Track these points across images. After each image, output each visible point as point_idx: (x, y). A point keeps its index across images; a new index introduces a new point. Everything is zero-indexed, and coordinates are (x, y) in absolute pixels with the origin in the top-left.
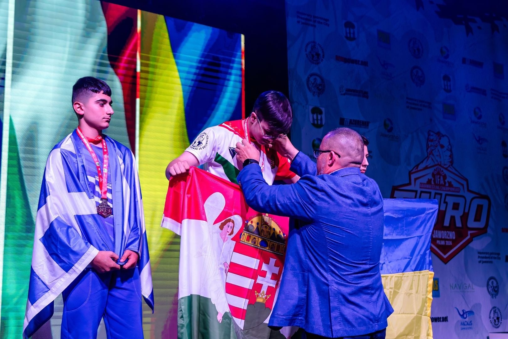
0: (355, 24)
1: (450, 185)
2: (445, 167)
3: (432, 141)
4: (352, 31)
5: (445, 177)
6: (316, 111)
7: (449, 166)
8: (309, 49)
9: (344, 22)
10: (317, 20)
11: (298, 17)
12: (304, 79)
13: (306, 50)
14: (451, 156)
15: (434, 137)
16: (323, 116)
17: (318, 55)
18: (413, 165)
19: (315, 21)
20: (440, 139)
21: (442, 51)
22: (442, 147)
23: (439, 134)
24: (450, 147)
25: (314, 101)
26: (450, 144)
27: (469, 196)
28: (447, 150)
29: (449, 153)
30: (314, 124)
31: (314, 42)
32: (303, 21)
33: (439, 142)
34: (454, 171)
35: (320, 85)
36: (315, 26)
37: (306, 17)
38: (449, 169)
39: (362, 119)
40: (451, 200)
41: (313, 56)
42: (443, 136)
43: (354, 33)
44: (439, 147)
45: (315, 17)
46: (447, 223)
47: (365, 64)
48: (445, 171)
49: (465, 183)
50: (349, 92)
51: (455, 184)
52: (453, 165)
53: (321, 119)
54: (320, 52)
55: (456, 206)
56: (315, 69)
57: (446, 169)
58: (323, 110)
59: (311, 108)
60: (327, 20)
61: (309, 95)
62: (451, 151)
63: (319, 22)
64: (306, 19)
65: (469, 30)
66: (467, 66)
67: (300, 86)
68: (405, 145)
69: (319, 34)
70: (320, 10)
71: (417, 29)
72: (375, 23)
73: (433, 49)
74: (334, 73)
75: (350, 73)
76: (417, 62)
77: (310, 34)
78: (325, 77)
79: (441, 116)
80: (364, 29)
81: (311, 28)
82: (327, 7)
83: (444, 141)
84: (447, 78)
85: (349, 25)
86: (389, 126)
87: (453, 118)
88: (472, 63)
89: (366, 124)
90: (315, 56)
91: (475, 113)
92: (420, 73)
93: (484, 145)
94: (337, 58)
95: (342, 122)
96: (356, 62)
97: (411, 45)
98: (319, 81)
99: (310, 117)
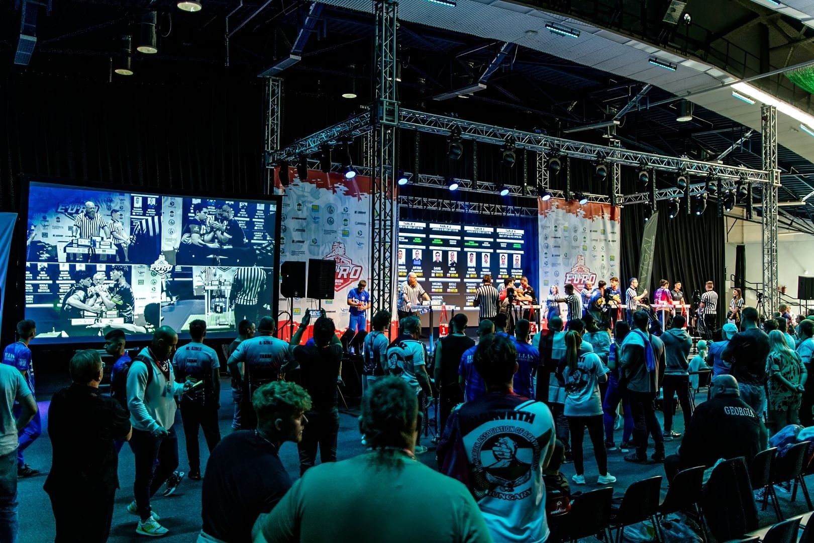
5: (582, 269)
6: (546, 253)
9: (554, 226)
13: (544, 236)
15: (579, 257)
19: (546, 228)
21: (584, 229)
23: (581, 256)
25: (545, 251)
27: (589, 274)
31: (546, 234)
39: (558, 254)
40: (584, 276)
43: (557, 229)
45: (546, 226)
46: (582, 283)
47: (560, 238)
49: (589, 270)
50: (555, 247)
51: (585, 270)
55: (585, 277)
56: (546, 242)
57: (583, 266)
59: (544, 253)
60: (550, 227)
61: (544, 249)
62: (585, 261)
65: (593, 220)
66: (592, 233)
67: (542, 248)
68: (571, 260)
69: (547, 231)
70: (548, 224)
71: (576, 224)
72: (563, 224)
73: (580, 230)
74: (551, 242)
75: (556, 241)
76: (575, 234)
77: (545, 232)
78: (548, 243)
79: (582, 250)
80: (560, 227)
81: (545, 230)
82: (550, 223)
83: (583, 258)
84: (585, 238)
85: (556, 227)
86: (566, 255)
87: (586, 250)
88: (594, 231)
89: (559, 256)
90: (546, 238)
91: (593, 248)
92: (576, 238)
93: (595, 258)
94: (552, 237)
95: (553, 256)
96: (557, 238)
97: (574, 229)
98: (547, 245)
99: (544, 255)
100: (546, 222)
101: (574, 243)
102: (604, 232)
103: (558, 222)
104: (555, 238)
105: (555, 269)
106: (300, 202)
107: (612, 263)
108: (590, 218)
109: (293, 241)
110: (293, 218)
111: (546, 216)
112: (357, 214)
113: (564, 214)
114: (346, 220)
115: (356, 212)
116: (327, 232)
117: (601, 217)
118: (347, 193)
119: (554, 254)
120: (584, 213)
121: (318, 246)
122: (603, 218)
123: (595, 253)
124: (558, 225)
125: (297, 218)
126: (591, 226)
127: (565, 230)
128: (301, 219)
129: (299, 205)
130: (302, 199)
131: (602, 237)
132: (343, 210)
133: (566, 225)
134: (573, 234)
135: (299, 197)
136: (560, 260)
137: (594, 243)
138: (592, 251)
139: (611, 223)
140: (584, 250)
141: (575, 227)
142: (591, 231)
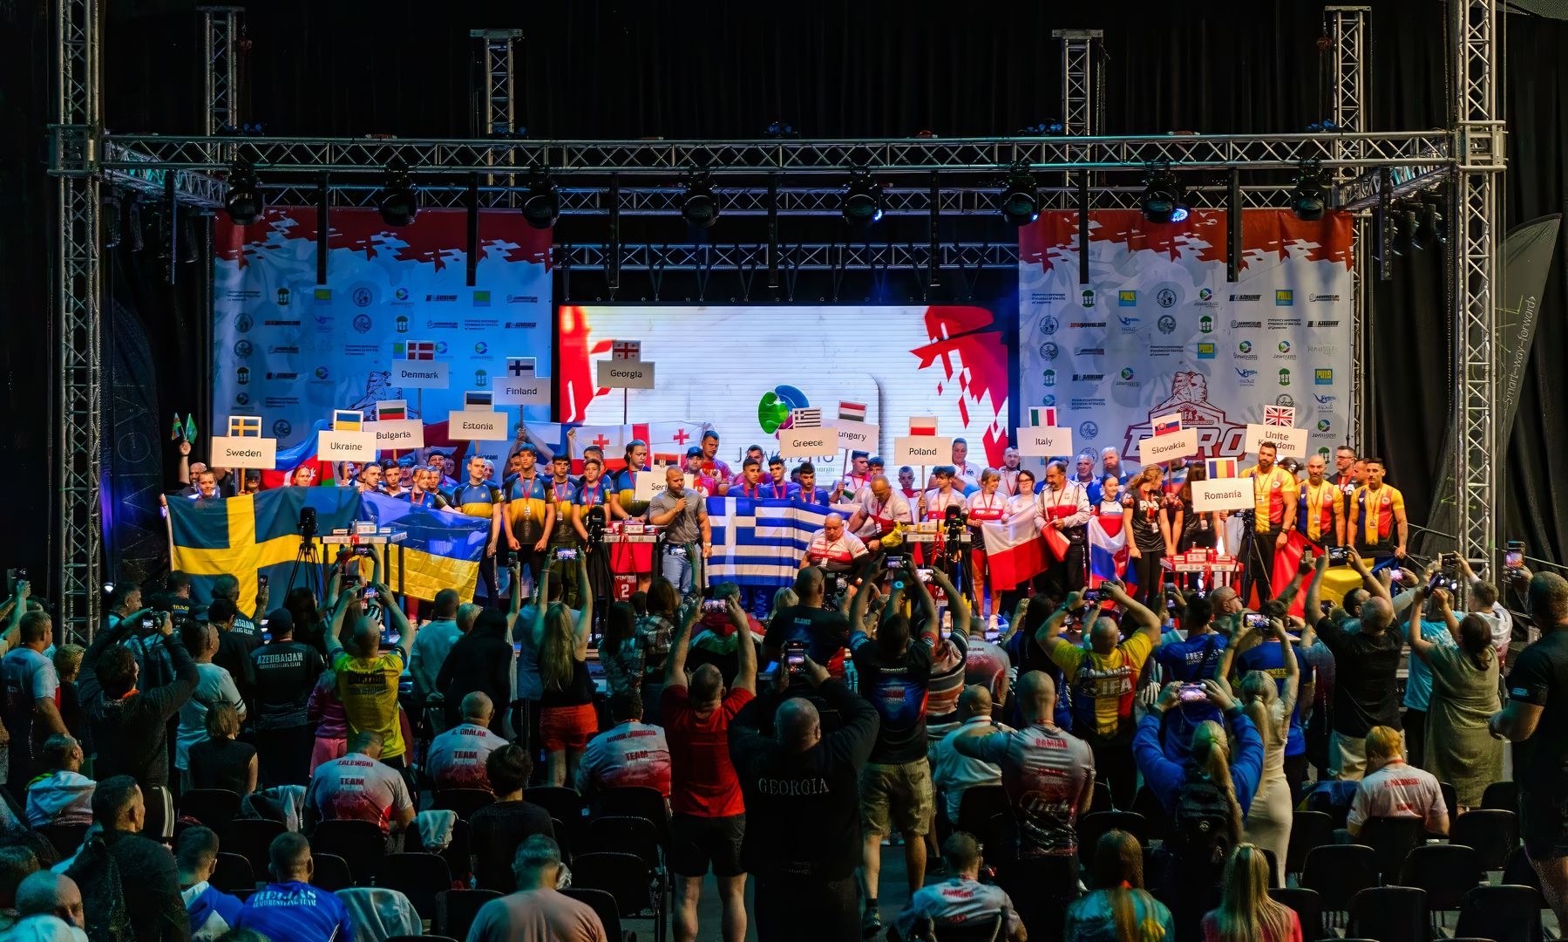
1: (1201, 419)
3: (1180, 381)
4: (1090, 298)
5: (1194, 412)
6: (1049, 373)
7: (1202, 401)
8: (1043, 323)
9: (1082, 293)
11: (1033, 299)
12: (1038, 350)
13: (1040, 324)
14: (1205, 393)
15: (1182, 377)
16: (1056, 376)
17: (1052, 326)
18: (1154, 404)
20: (1191, 378)
21: (1202, 295)
22: (1194, 385)
23: (1190, 374)
24: (1204, 384)
25: (1046, 365)
26: (1205, 381)
27: (1224, 427)
28: (1200, 387)
29: (1202, 390)
30: (1046, 385)
31: (1049, 317)
32: (1039, 301)
33: (1189, 381)
34: (1206, 405)
35: (1054, 351)
36: (1050, 303)
37: (1041, 297)
39: (1096, 373)
40: (1200, 433)
41: (1047, 328)
42: (1197, 374)
43: (1092, 300)
44: (1189, 386)
45: (1051, 295)
47: (1103, 325)
48: (1196, 408)
49: (1221, 416)
50: (1084, 351)
51: (1206, 417)
54: (1054, 324)
55: (1205, 438)
56: (1049, 339)
57: (1197, 405)
58: (1055, 371)
59: (1043, 371)
60: (1062, 295)
61: (1042, 360)
62: (1205, 387)
63: (1055, 299)
64: (1042, 299)
65: (1243, 265)
66: (1236, 303)
67: (1033, 355)
68: (1147, 389)
69: (1054, 309)
70: (1057, 288)
71: (1170, 279)
72: (1117, 285)
73: (1190, 294)
74: (1069, 339)
75: (1087, 334)
76: (1167, 311)
77: (1045, 310)
78: (1059, 343)
79: (1195, 357)
80: (1104, 294)
81: (1045, 305)
82: (1063, 284)
83: (1197, 379)
84: (1206, 319)
85: (1087, 294)
86: (1128, 375)
87: (1211, 356)
88: (1244, 298)
89: (1100, 377)
90: (1049, 328)
91: (1241, 347)
92: (1170, 321)
93: (1251, 377)
94: (1073, 325)
95: (1075, 378)
96: (1094, 325)
97: (1161, 296)
98: (1052, 348)
99: (1042, 379)
100: (1049, 282)
101: (1160, 339)
102: (1289, 297)
103: (1097, 280)
104: (1082, 325)
105: (1083, 415)
106: (285, 286)
107: (1322, 390)
108: (1229, 259)
109: (269, 376)
110: (267, 323)
111: (1048, 266)
112: (432, 302)
113: (1119, 255)
114: (402, 319)
115: (429, 298)
116: (353, 350)
117: (1276, 254)
118: (404, 255)
119: (1081, 373)
120: (1205, 245)
121: (331, 383)
122: (1285, 254)
123: (1249, 365)
124: (1099, 286)
125: (278, 323)
127: (1122, 302)
128: (288, 323)
129: (283, 291)
130: (288, 277)
131: (1284, 313)
132: (393, 296)
133: (1131, 284)
134: (1158, 311)
135: (281, 273)
136: (1104, 389)
137: (1245, 334)
138: (1236, 356)
139: (1320, 268)
140: (1201, 355)
141: (1166, 291)
142: (1232, 298)
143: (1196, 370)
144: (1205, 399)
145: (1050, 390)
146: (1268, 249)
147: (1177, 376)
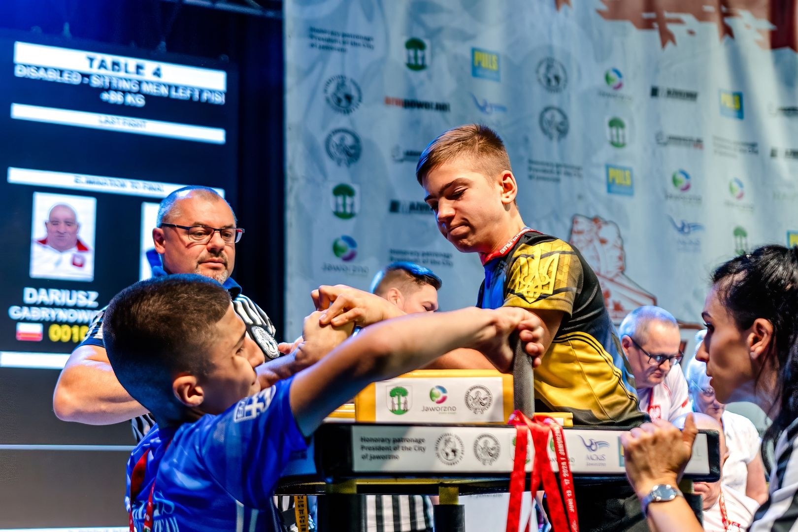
0: (427, 42)
1: (618, 307)
2: (610, 276)
3: (580, 232)
4: (419, 53)
5: (606, 295)
6: (342, 191)
7: (617, 275)
8: (332, 88)
9: (405, 39)
10: (350, 40)
11: (312, 37)
12: (320, 139)
13: (325, 91)
16: (357, 199)
17: (349, 98)
19: (344, 43)
20: (600, 228)
21: (607, 78)
22: (603, 241)
23: (596, 220)
24: (619, 242)
25: (339, 175)
26: (620, 236)
28: (615, 246)
29: (617, 253)
30: (337, 214)
31: (343, 77)
32: (322, 43)
33: (597, 234)
34: (626, 283)
35: (352, 147)
36: (343, 50)
37: (327, 36)
38: (617, 279)
41: (339, 100)
42: (606, 223)
43: (423, 58)
44: (597, 243)
45: (344, 35)
47: (442, 107)
49: (649, 303)
50: (412, 156)
52: (626, 273)
53: (352, 205)
54: (354, 93)
56: (342, 121)
57: (611, 280)
58: (356, 188)
59: (332, 186)
60: (368, 39)
61: (330, 164)
62: (622, 248)
63: (354, 44)
64: (329, 40)
65: (666, 37)
66: (663, 101)
67: (311, 151)
69: (353, 63)
70: (358, 25)
72: (464, 36)
73: (590, 75)
74: (381, 127)
75: (415, 124)
76: (554, 100)
77: (334, 65)
78: (363, 134)
79: (602, 189)
80: (443, 48)
81: (335, 56)
82: (370, 17)
83: (607, 232)
84: (616, 123)
85: (415, 44)
87: (629, 191)
88: (673, 94)
90: (343, 100)
91: (675, 181)
92: (558, 118)
93: (693, 236)
94: (388, 101)
95: (394, 207)
96: (426, 105)
97: (543, 70)
98: (349, 141)
99: (331, 202)
100: (343, 11)
101: (544, 148)
103: (431, 21)
104: (407, 104)
108: (647, 25)
117: (713, 28)
122: (728, 31)
123: (685, 213)
124: (435, 33)
126: (653, 65)
131: (733, 130)
133: (490, 40)
134: (537, 97)
137: (678, 157)
138: (668, 196)
139: (777, 62)
140: (611, 186)
141: (550, 63)
142: (654, 92)
143: (604, 215)
144: (622, 270)
145: (346, 228)
146: (702, 17)
147: (574, 221)
